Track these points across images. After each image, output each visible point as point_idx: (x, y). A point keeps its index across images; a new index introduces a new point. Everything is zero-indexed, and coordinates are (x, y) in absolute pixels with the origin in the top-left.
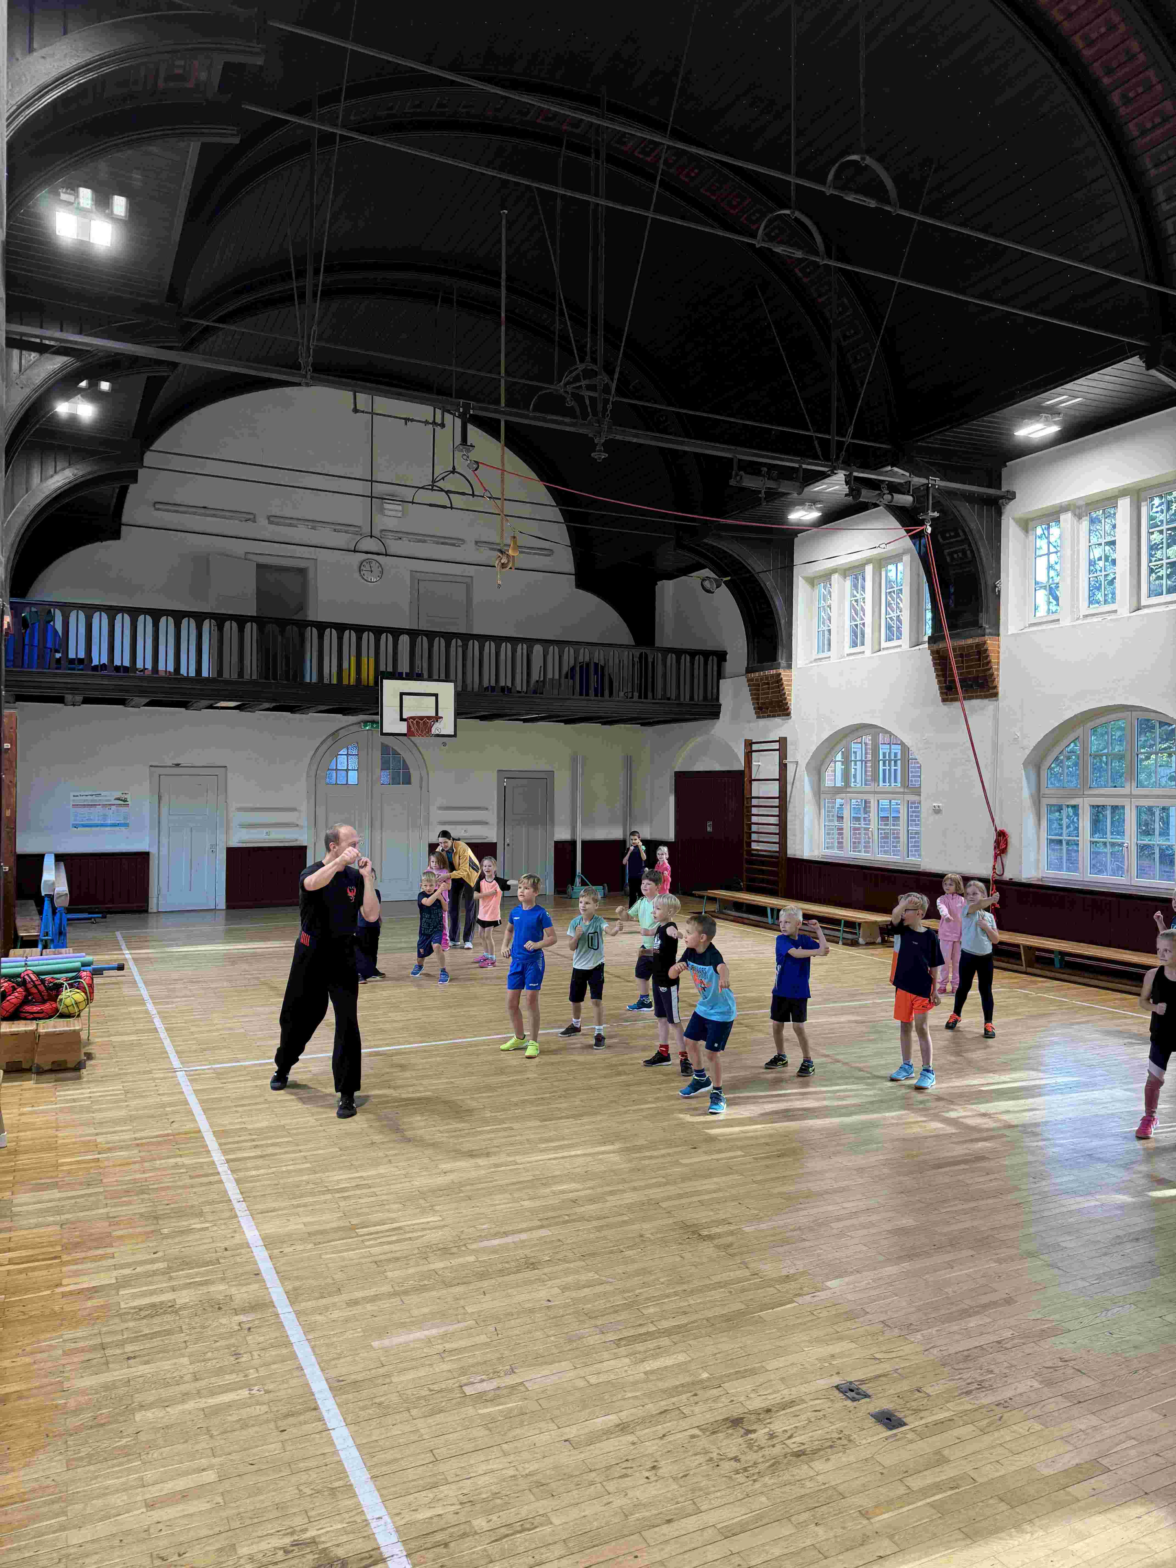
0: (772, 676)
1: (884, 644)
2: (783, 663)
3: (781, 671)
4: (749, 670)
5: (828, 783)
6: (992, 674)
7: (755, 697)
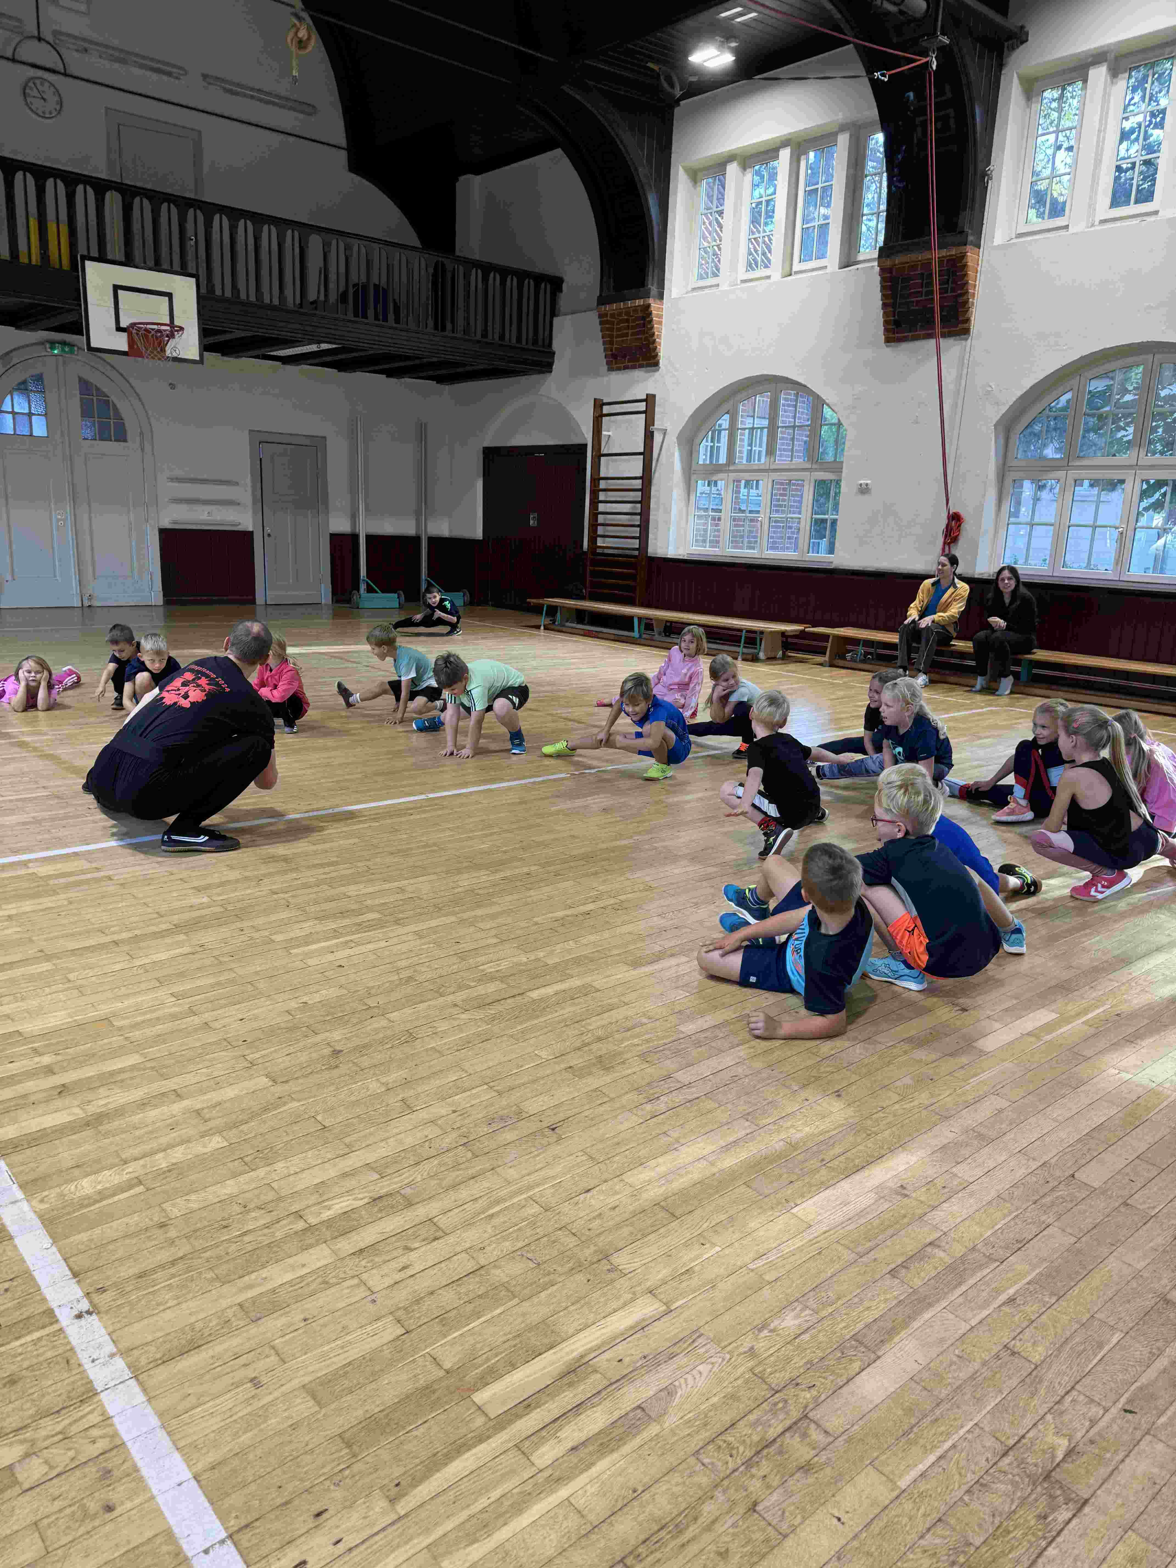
0: (635, 309)
1: (796, 267)
2: (654, 290)
3: (651, 301)
4: (602, 300)
5: (703, 458)
6: (967, 302)
7: (608, 341)
